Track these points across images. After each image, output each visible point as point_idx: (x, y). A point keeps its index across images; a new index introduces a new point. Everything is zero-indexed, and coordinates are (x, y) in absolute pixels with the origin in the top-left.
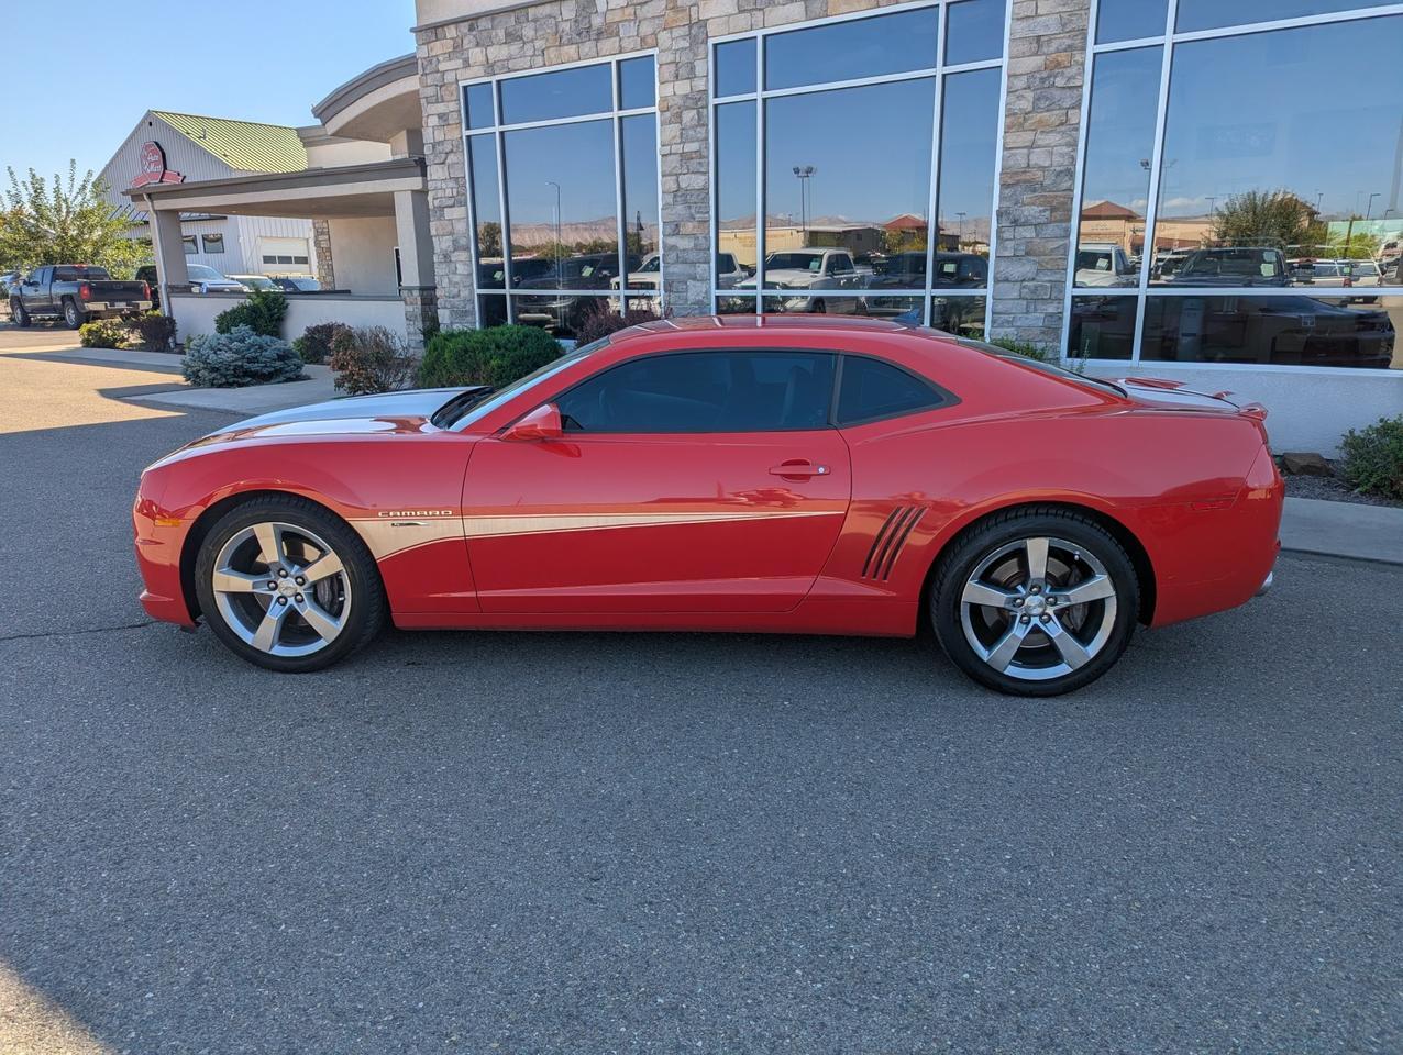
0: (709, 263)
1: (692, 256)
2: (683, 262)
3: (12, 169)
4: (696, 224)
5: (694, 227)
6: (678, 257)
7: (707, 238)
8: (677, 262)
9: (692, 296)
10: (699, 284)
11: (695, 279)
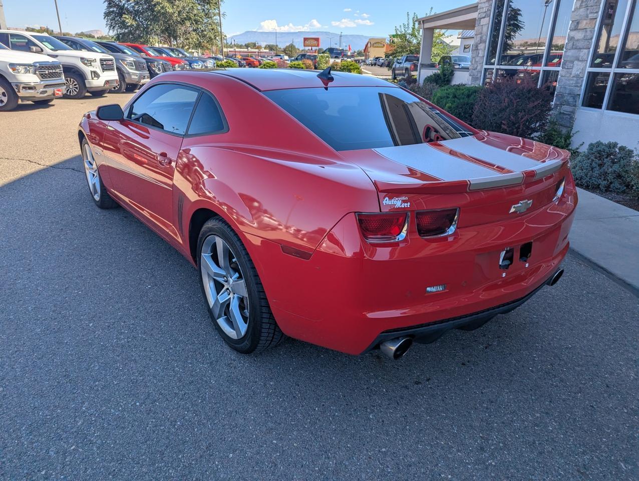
0: (589, 48)
1: (580, 44)
2: (576, 49)
3: (409, 13)
4: (588, 21)
5: (586, 23)
6: (573, 45)
7: (592, 31)
8: (572, 48)
9: (574, 72)
10: (580, 63)
11: (578, 60)
